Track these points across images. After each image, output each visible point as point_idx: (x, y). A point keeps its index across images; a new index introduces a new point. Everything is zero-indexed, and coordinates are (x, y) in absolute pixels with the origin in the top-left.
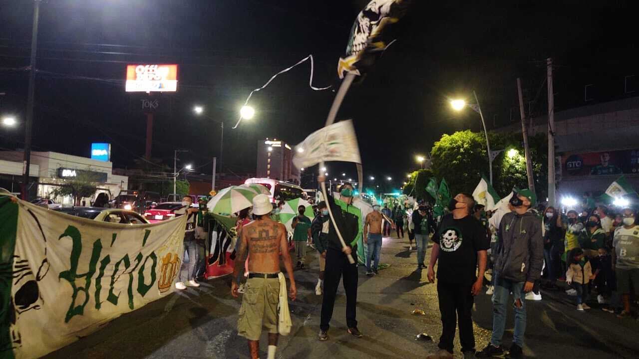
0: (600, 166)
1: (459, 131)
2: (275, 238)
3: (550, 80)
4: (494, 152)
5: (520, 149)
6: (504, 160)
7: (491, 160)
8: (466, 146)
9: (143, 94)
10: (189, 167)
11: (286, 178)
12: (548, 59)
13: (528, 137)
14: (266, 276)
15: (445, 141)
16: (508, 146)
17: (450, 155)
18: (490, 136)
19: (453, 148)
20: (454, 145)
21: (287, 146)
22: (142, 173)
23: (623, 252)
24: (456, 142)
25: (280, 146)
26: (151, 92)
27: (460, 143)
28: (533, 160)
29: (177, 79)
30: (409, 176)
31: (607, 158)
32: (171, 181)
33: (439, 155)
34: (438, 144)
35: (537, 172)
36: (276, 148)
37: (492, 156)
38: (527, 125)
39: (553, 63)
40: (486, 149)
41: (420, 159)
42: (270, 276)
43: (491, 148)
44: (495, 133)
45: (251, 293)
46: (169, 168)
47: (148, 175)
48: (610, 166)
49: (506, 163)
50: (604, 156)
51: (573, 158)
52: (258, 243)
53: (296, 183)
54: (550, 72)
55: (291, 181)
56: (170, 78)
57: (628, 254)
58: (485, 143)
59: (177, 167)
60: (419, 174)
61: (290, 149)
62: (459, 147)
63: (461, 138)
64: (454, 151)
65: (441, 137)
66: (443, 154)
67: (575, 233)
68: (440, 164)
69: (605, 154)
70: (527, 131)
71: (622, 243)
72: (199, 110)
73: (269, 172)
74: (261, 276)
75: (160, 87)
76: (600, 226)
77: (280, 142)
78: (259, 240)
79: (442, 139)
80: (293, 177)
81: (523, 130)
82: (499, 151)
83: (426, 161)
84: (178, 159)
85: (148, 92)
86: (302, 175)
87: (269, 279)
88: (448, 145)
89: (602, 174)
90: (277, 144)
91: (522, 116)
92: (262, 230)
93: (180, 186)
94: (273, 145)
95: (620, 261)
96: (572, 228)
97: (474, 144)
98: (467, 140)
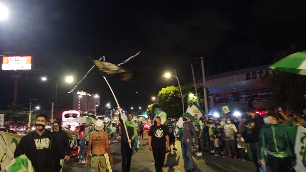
0: (228, 99)
1: (169, 86)
2: (103, 140)
3: (203, 66)
4: (184, 95)
5: (194, 93)
6: (188, 98)
7: (183, 99)
8: (172, 93)
9: (12, 71)
10: (38, 108)
11: (89, 110)
12: (202, 57)
13: (197, 88)
14: (99, 156)
15: (164, 91)
16: (189, 92)
17: (166, 97)
18: (182, 88)
19: (167, 94)
20: (167, 93)
21: (88, 94)
22: (12, 112)
23: (227, 134)
24: (168, 91)
25: (85, 94)
26: (17, 70)
27: (169, 92)
28: (200, 98)
29: (31, 63)
30: (149, 106)
31: (231, 95)
32: (28, 115)
33: (161, 97)
34: (160, 92)
35: (202, 103)
36: (83, 96)
37: (183, 97)
38: (196, 83)
39: (203, 59)
40: (180, 94)
41: (154, 98)
42: (100, 156)
43: (182, 93)
44: (184, 87)
45: (93, 163)
46: (27, 109)
47: (15, 113)
48: (232, 99)
49: (189, 100)
50: (229, 95)
51: (217, 96)
52: (96, 142)
53: (94, 113)
54: (202, 63)
55: (91, 112)
56: (27, 63)
57: (229, 135)
58: (180, 91)
59: (31, 108)
60: (153, 106)
61: (90, 96)
62: (169, 93)
63: (170, 89)
64: (167, 95)
65: (161, 89)
66: (163, 97)
67: (213, 128)
68: (162, 101)
69: (230, 94)
70: (196, 86)
71: (227, 130)
72: (44, 79)
73: (79, 108)
74: (97, 156)
75: (22, 68)
76: (220, 125)
77: (85, 93)
78: (96, 141)
79: (162, 90)
80: (92, 110)
81: (195, 85)
82: (186, 94)
83: (156, 99)
84: (32, 104)
85: (15, 70)
86: (97, 109)
87: (100, 157)
88: (165, 93)
89: (229, 102)
90: (84, 93)
91: (194, 80)
92: (98, 136)
93: (33, 118)
94: (81, 94)
95: (227, 137)
96: (211, 126)
97: (175, 92)
98: (172, 90)
